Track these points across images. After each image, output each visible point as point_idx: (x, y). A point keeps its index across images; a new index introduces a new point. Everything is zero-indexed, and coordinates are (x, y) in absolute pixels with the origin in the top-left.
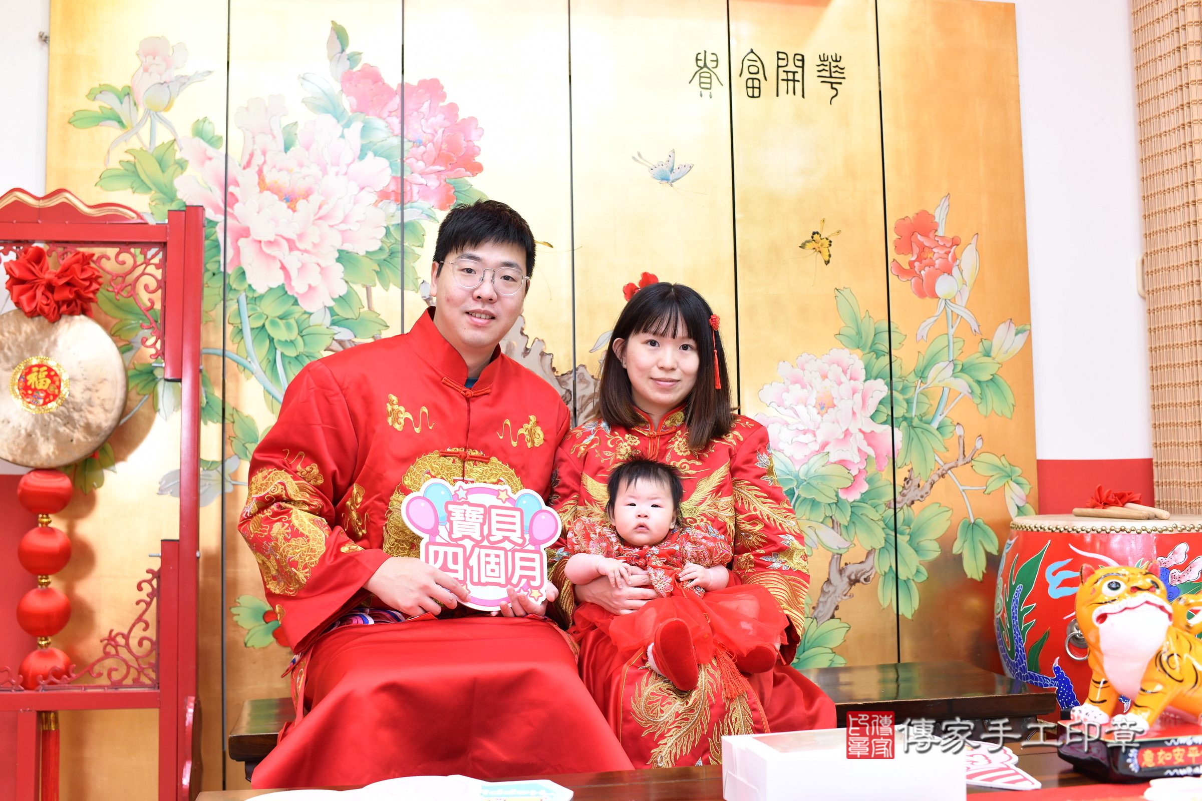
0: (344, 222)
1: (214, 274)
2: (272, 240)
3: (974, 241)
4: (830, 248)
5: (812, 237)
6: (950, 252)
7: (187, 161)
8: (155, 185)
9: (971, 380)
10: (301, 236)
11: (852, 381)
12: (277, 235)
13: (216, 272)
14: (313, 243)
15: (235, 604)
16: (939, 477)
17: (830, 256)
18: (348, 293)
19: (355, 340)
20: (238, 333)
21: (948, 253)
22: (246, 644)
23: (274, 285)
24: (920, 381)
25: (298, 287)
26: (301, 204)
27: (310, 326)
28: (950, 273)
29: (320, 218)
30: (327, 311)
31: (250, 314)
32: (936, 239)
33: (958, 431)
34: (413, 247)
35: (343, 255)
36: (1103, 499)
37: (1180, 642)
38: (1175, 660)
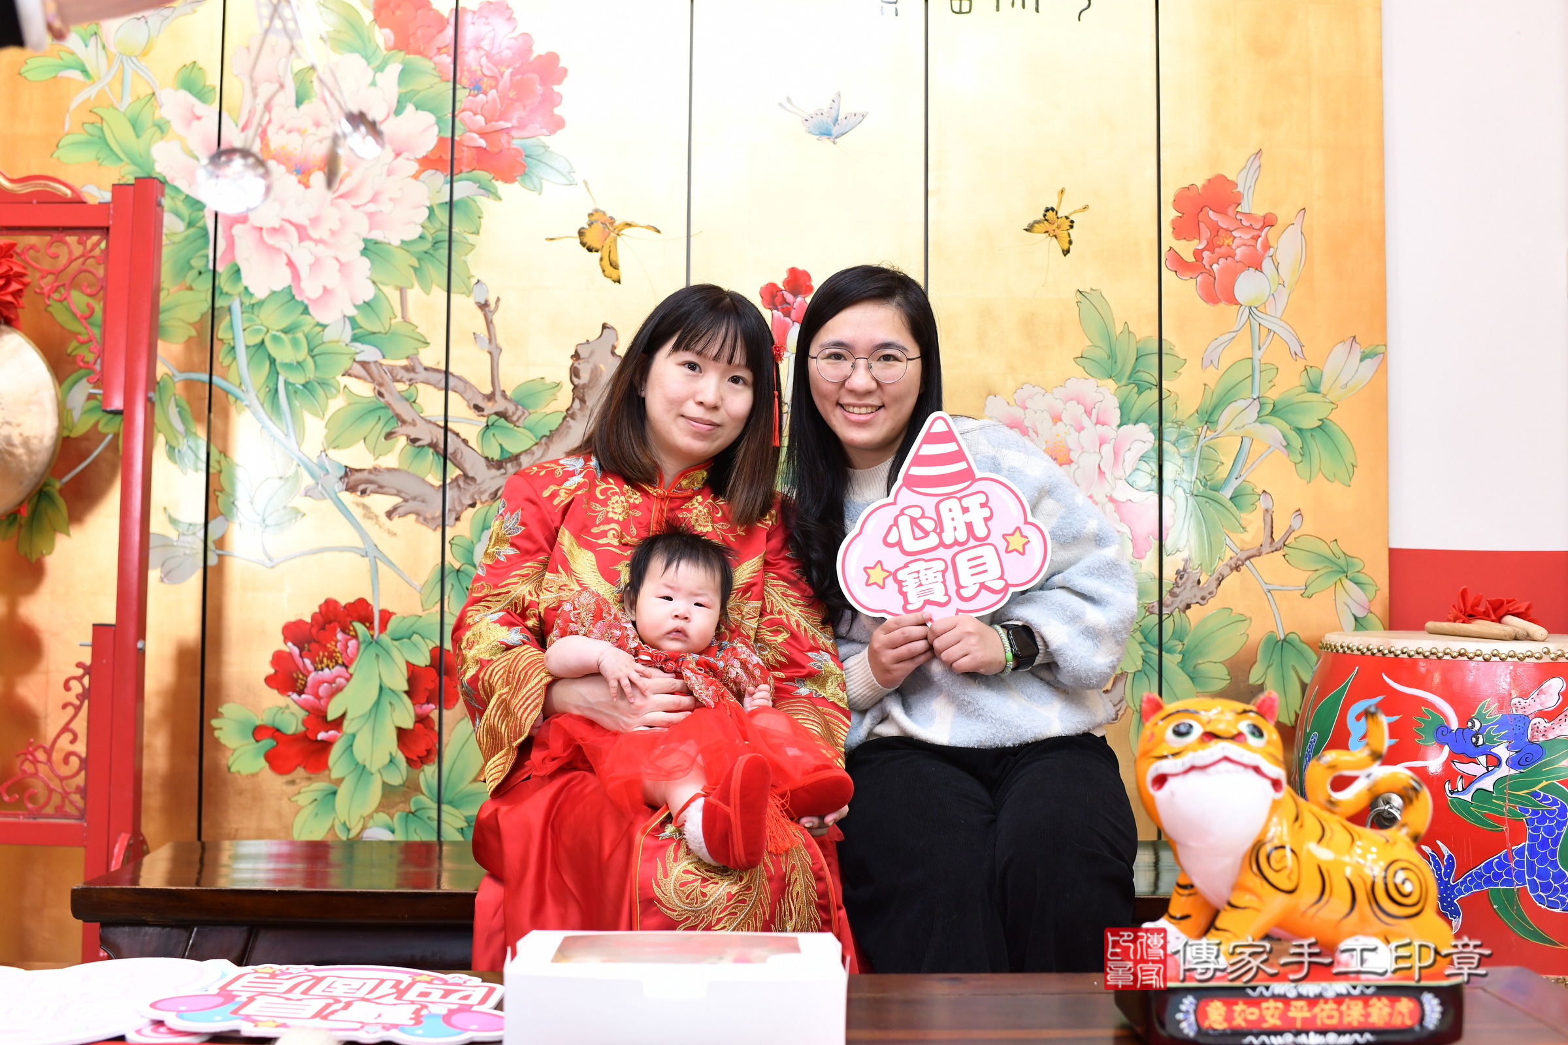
0: (374, 199)
1: (200, 273)
2: (277, 226)
3: (1298, 221)
4: (1071, 231)
5: (1045, 216)
6: (1259, 236)
7: (169, 122)
8: (126, 154)
9: (1286, 427)
10: (315, 221)
11: (1098, 426)
12: (284, 220)
13: (203, 270)
14: (331, 230)
15: (217, 715)
16: (1232, 570)
17: (1070, 242)
18: (375, 297)
19: (384, 362)
20: (230, 351)
21: (1256, 238)
22: (229, 769)
23: (278, 288)
24: (1205, 427)
25: (310, 289)
26: (316, 177)
27: (323, 343)
28: (1259, 268)
29: (341, 196)
30: (347, 322)
31: (245, 327)
32: (1239, 217)
33: (1263, 504)
34: (465, 234)
35: (371, 246)
36: (1468, 608)
37: (1301, 826)
38: (1285, 856)
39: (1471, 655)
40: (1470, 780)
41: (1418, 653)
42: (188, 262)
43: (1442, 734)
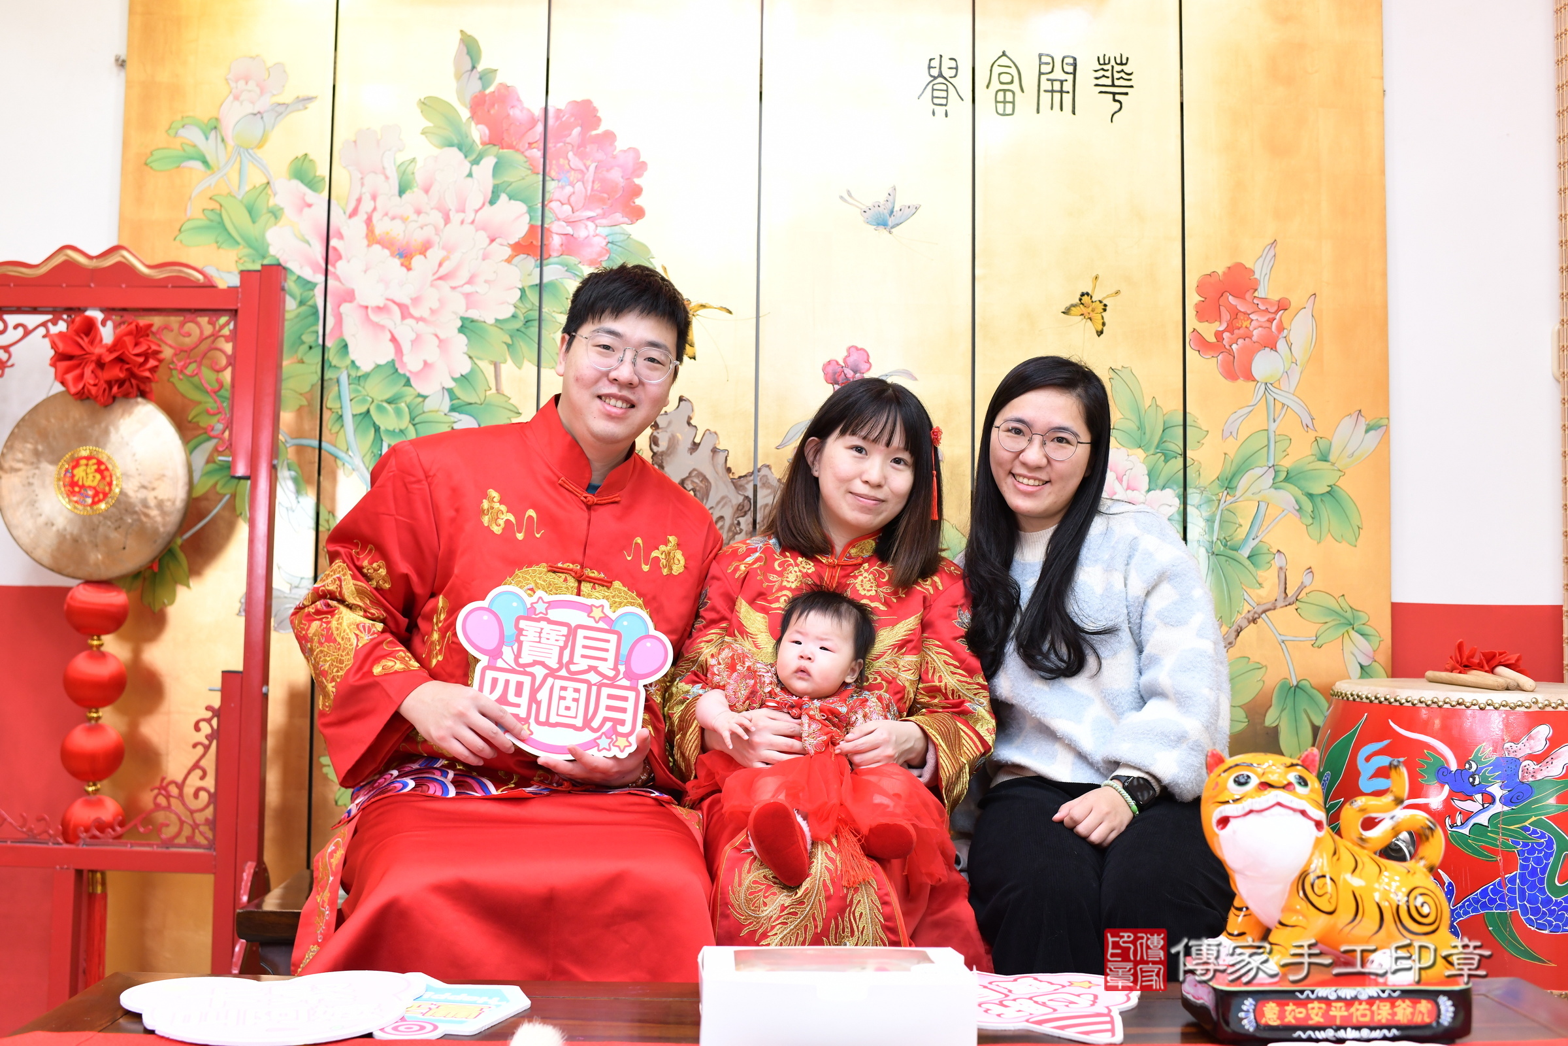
0: (470, 282)
1: (311, 348)
2: (381, 305)
3: (1309, 305)
4: (1104, 314)
5: (1080, 300)
6: (1274, 319)
7: (282, 209)
8: (243, 238)
9: (1298, 493)
10: (416, 300)
11: (1129, 491)
12: (388, 299)
13: (313, 344)
14: (431, 309)
16: (1249, 622)
17: (1104, 324)
18: (472, 371)
20: (338, 420)
21: (1271, 321)
22: (336, 802)
23: (382, 362)
24: (1226, 492)
25: (412, 363)
26: (417, 261)
27: (424, 412)
28: (1274, 348)
29: (440, 278)
30: (446, 393)
31: (352, 397)
32: (1256, 301)
33: (1278, 562)
34: (554, 314)
35: (467, 324)
36: (1464, 660)
37: (1338, 859)
38: (1325, 884)
39: (1468, 704)
40: (1468, 816)
41: (1421, 702)
42: (300, 338)
43: (1443, 775)
